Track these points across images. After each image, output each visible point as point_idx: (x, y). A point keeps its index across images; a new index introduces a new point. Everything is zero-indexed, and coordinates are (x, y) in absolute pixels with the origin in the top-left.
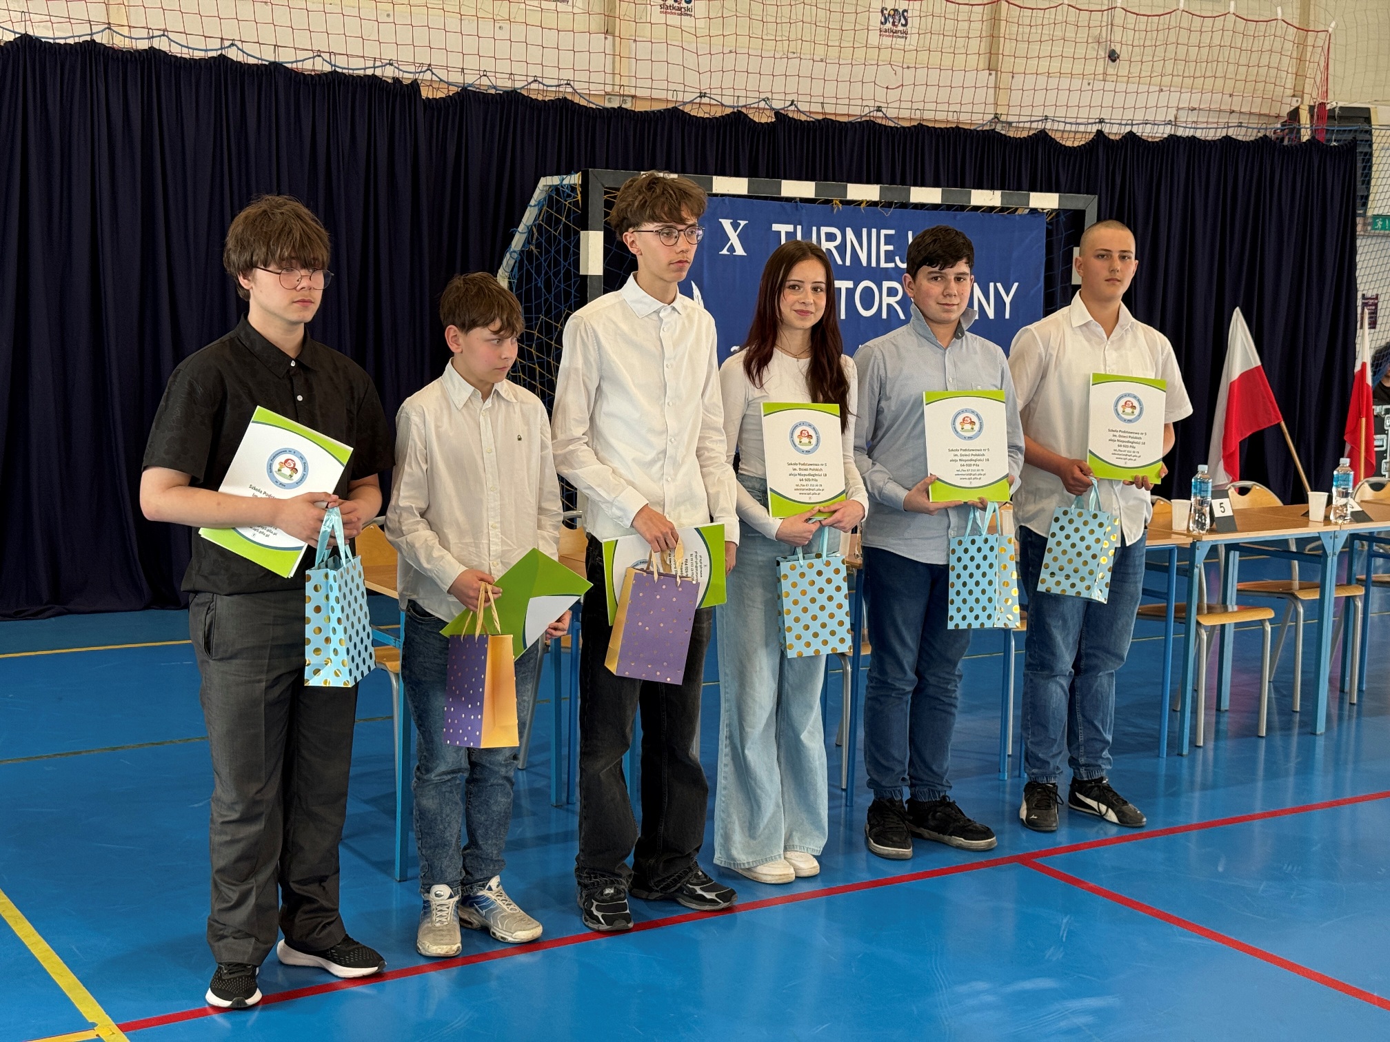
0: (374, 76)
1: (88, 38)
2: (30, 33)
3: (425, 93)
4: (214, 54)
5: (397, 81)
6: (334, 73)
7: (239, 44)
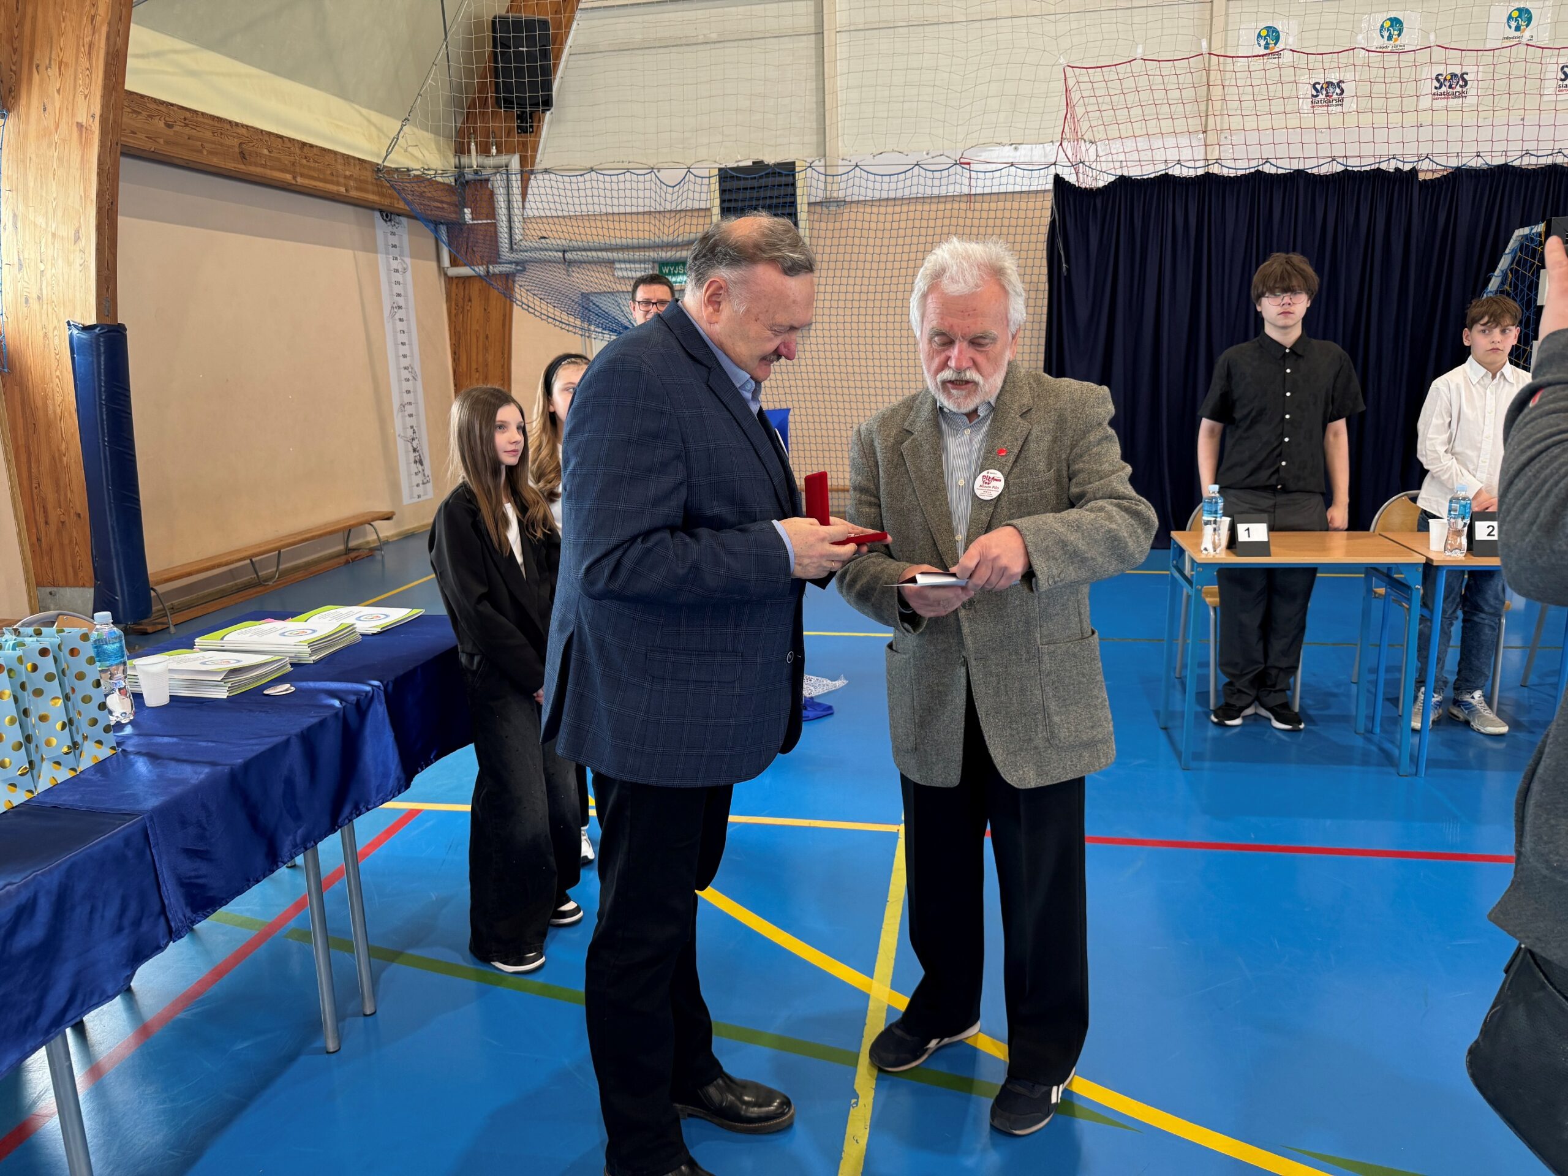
0: (1379, 169)
1: (1163, 172)
2: (1126, 174)
3: (1421, 177)
4: (1252, 170)
5: (1397, 170)
6: (1346, 172)
7: (1273, 161)
